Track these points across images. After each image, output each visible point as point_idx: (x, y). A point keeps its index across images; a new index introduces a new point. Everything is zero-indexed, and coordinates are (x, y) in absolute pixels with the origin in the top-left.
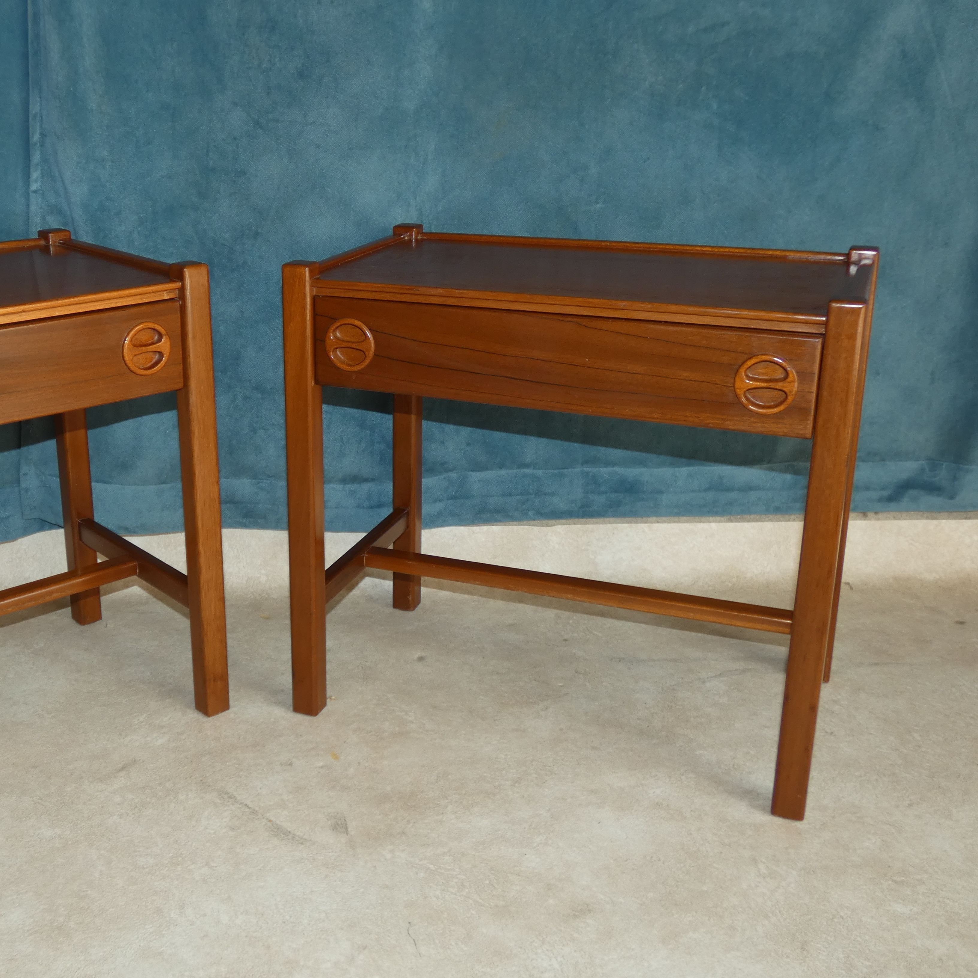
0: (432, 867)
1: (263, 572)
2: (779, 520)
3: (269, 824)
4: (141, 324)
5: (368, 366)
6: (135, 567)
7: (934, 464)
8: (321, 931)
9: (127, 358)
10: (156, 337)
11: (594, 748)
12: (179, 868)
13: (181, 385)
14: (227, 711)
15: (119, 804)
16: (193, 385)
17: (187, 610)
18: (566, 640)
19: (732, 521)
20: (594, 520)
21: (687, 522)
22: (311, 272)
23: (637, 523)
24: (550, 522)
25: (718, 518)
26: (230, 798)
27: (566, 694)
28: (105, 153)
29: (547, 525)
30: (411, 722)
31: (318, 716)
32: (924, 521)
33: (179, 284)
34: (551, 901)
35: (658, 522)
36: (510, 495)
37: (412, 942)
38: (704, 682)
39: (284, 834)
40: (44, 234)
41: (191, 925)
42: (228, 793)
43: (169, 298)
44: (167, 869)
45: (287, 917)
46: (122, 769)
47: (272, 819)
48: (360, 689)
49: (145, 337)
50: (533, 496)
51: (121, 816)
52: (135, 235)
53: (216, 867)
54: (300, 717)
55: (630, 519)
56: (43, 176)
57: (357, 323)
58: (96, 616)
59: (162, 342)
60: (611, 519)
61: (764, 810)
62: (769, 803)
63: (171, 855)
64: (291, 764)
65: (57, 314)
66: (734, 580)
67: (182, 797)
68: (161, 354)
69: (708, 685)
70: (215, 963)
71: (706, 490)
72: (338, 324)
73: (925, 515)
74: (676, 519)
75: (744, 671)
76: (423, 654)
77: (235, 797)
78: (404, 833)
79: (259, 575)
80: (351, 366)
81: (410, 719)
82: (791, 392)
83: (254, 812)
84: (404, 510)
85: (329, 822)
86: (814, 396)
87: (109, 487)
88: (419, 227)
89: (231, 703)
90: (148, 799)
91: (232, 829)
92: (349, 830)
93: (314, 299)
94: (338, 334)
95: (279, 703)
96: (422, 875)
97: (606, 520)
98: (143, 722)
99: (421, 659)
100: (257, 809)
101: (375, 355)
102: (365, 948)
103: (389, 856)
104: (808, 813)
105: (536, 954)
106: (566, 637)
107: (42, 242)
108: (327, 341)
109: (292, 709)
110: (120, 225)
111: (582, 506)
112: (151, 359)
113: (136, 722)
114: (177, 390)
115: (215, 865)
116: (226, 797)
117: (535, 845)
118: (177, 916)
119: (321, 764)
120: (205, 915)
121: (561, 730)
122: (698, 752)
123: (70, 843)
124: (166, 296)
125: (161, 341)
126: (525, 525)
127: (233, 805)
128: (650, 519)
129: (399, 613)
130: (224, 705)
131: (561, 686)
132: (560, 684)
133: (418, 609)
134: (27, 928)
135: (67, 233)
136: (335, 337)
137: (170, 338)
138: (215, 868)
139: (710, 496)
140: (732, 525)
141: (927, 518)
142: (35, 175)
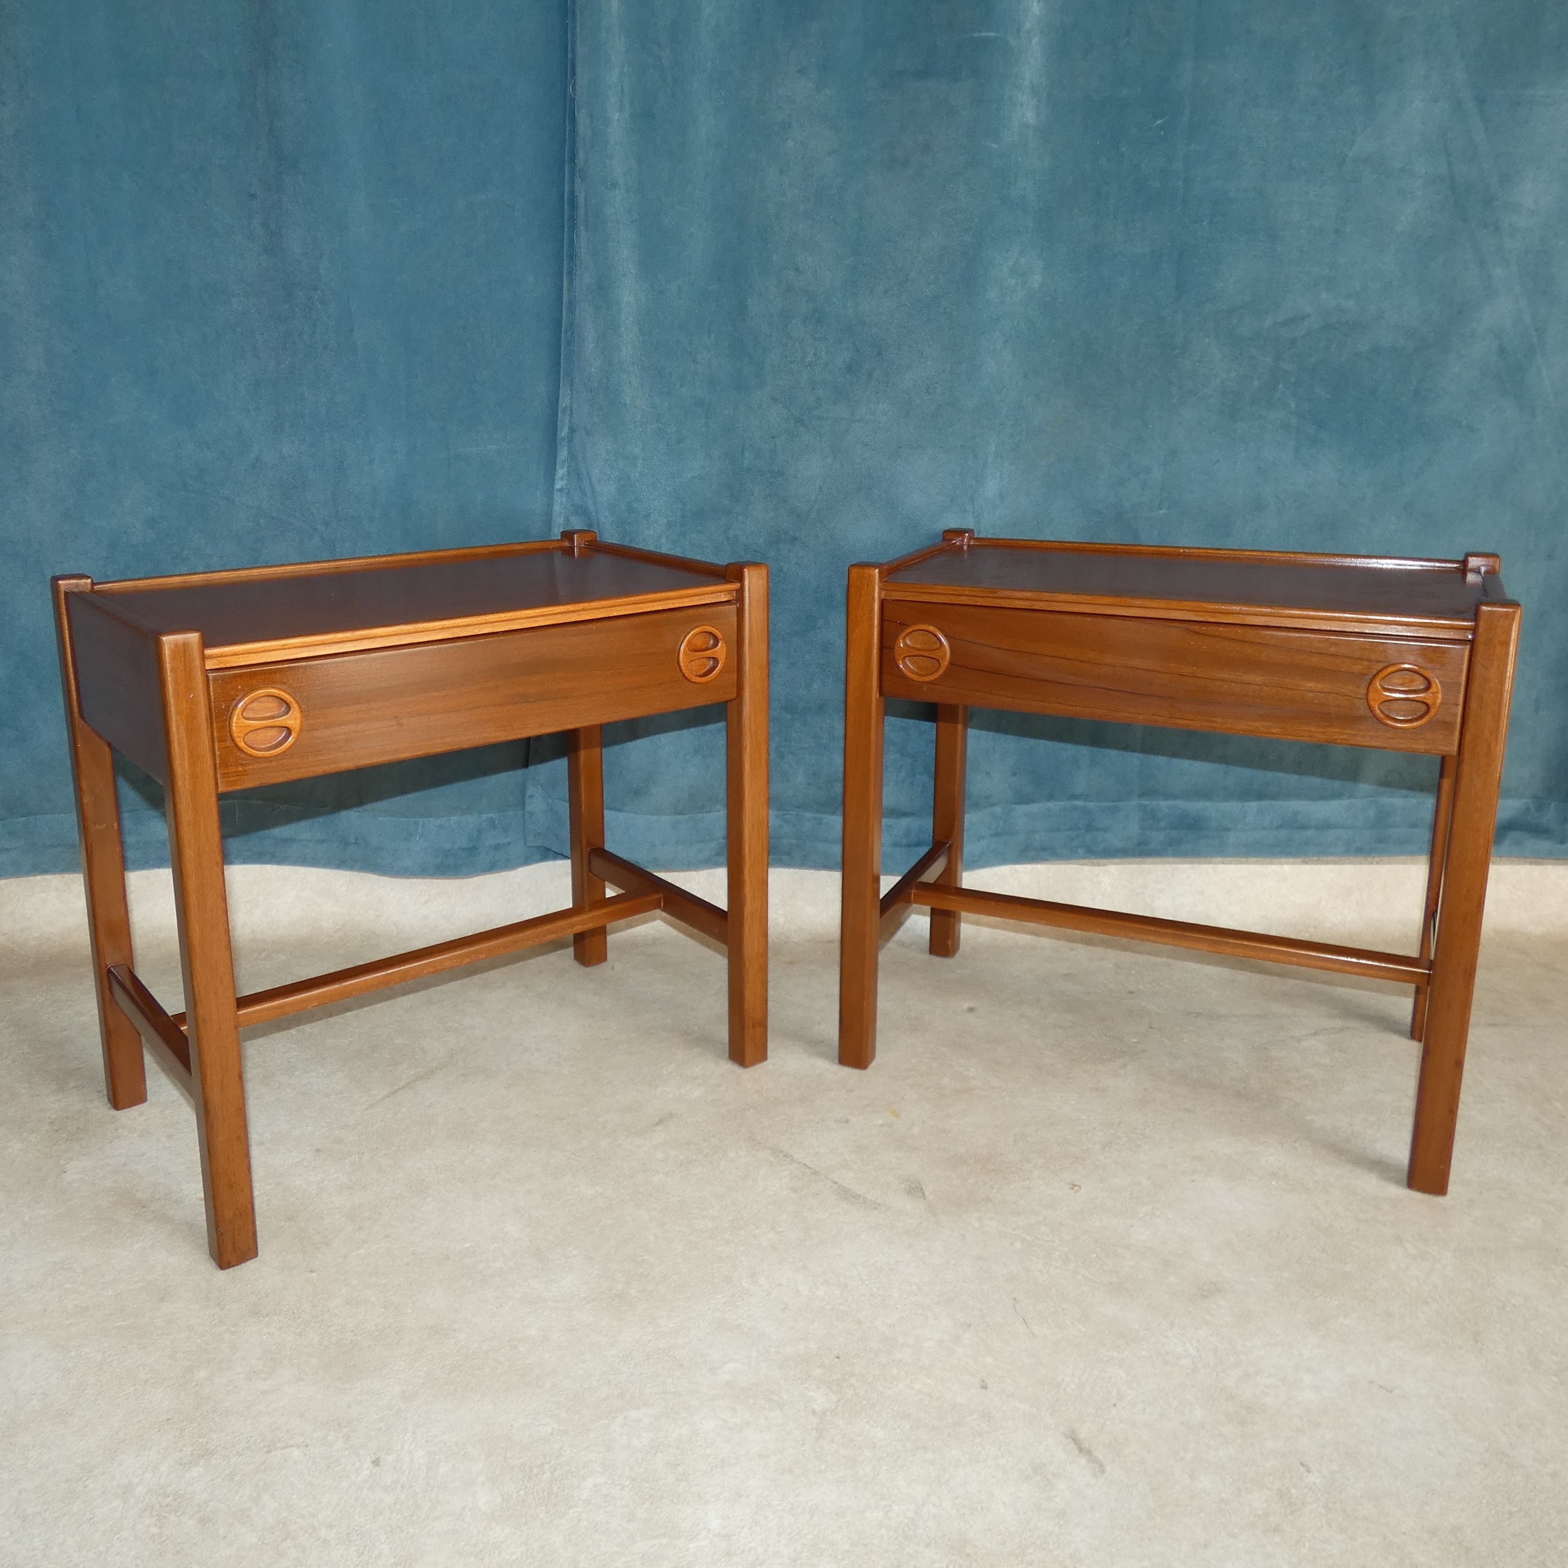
0: (1028, 1237)
1: (780, 912)
2: (1361, 863)
3: (835, 1186)
4: (698, 626)
5: (941, 676)
6: (659, 899)
7: (1540, 803)
8: (916, 1305)
9: (682, 665)
10: (712, 642)
11: (1187, 1110)
12: (742, 1232)
13: (734, 696)
14: (765, 1063)
15: (663, 1161)
16: (747, 695)
17: (724, 947)
18: (1131, 992)
19: (1307, 863)
20: (1151, 860)
21: (1256, 863)
22: (880, 573)
23: (1199, 863)
24: (1101, 861)
25: (1291, 860)
26: (786, 1156)
27: (1144, 1051)
28: (637, 451)
29: (1098, 865)
30: (973, 1078)
31: (867, 1070)
32: (1528, 867)
33: (737, 585)
34: (1172, 1279)
35: (1223, 863)
36: (1058, 830)
37: (1022, 1320)
38: (1299, 1041)
39: (853, 1197)
40: (568, 535)
41: (767, 1295)
42: (782, 1152)
43: (726, 600)
44: (729, 1233)
45: (875, 1290)
46: (660, 1122)
47: (836, 1180)
48: (909, 1041)
49: (699, 642)
50: (1083, 832)
51: (667, 1174)
53: (784, 1232)
54: (847, 1071)
55: (1191, 860)
56: (569, 473)
57: (931, 628)
58: (602, 958)
59: (718, 647)
60: (1171, 859)
61: (1397, 1182)
62: (1404, 1176)
63: (731, 1218)
64: (847, 1121)
65: (615, 614)
66: (1312, 930)
67: (732, 1155)
68: (716, 660)
69: (1305, 1044)
70: (802, 1338)
71: (1280, 827)
72: (910, 630)
73: (1528, 860)
74: (1244, 860)
75: (1342, 1030)
76: (972, 1005)
77: (791, 1156)
78: (988, 1200)
79: (776, 916)
80: (921, 675)
81: (972, 1075)
82: (1434, 704)
83: (815, 1173)
84: (945, 843)
85: (903, 1186)
86: (1460, 709)
87: (621, 815)
88: (971, 531)
89: (769, 1054)
90: (694, 1157)
91: (795, 1191)
92: (926, 1194)
93: (882, 603)
94: (908, 642)
95: (823, 1055)
96: (1018, 1245)
97: (1165, 859)
98: (672, 1072)
99: (971, 1010)
100: (818, 1169)
101: (951, 663)
102: (969, 1325)
103: (977, 1225)
104: (1451, 1188)
105: (1166, 1337)
106: (1131, 988)
107: (567, 544)
108: (897, 649)
109: (837, 1060)
110: (648, 528)
111: (1139, 844)
112: (705, 666)
113: (665, 1073)
114: (727, 701)
115: (781, 1230)
116: (781, 1156)
117: (1141, 1215)
118: (749, 1286)
119: (881, 1122)
120: (781, 1285)
121: (1146, 1090)
122: (1308, 1118)
123: (614, 1202)
124: (724, 598)
125: (717, 645)
126: (1074, 864)
127: (790, 1164)
128: (1214, 860)
129: (936, 959)
130: (762, 1056)
131: (1137, 1042)
132: (1135, 1040)
133: (958, 955)
134: (583, 1296)
135: (593, 534)
136: (905, 644)
137: (726, 642)
138: (782, 1234)
139: (1283, 834)
140: (1307, 868)
141: (1531, 863)
142: (561, 472)
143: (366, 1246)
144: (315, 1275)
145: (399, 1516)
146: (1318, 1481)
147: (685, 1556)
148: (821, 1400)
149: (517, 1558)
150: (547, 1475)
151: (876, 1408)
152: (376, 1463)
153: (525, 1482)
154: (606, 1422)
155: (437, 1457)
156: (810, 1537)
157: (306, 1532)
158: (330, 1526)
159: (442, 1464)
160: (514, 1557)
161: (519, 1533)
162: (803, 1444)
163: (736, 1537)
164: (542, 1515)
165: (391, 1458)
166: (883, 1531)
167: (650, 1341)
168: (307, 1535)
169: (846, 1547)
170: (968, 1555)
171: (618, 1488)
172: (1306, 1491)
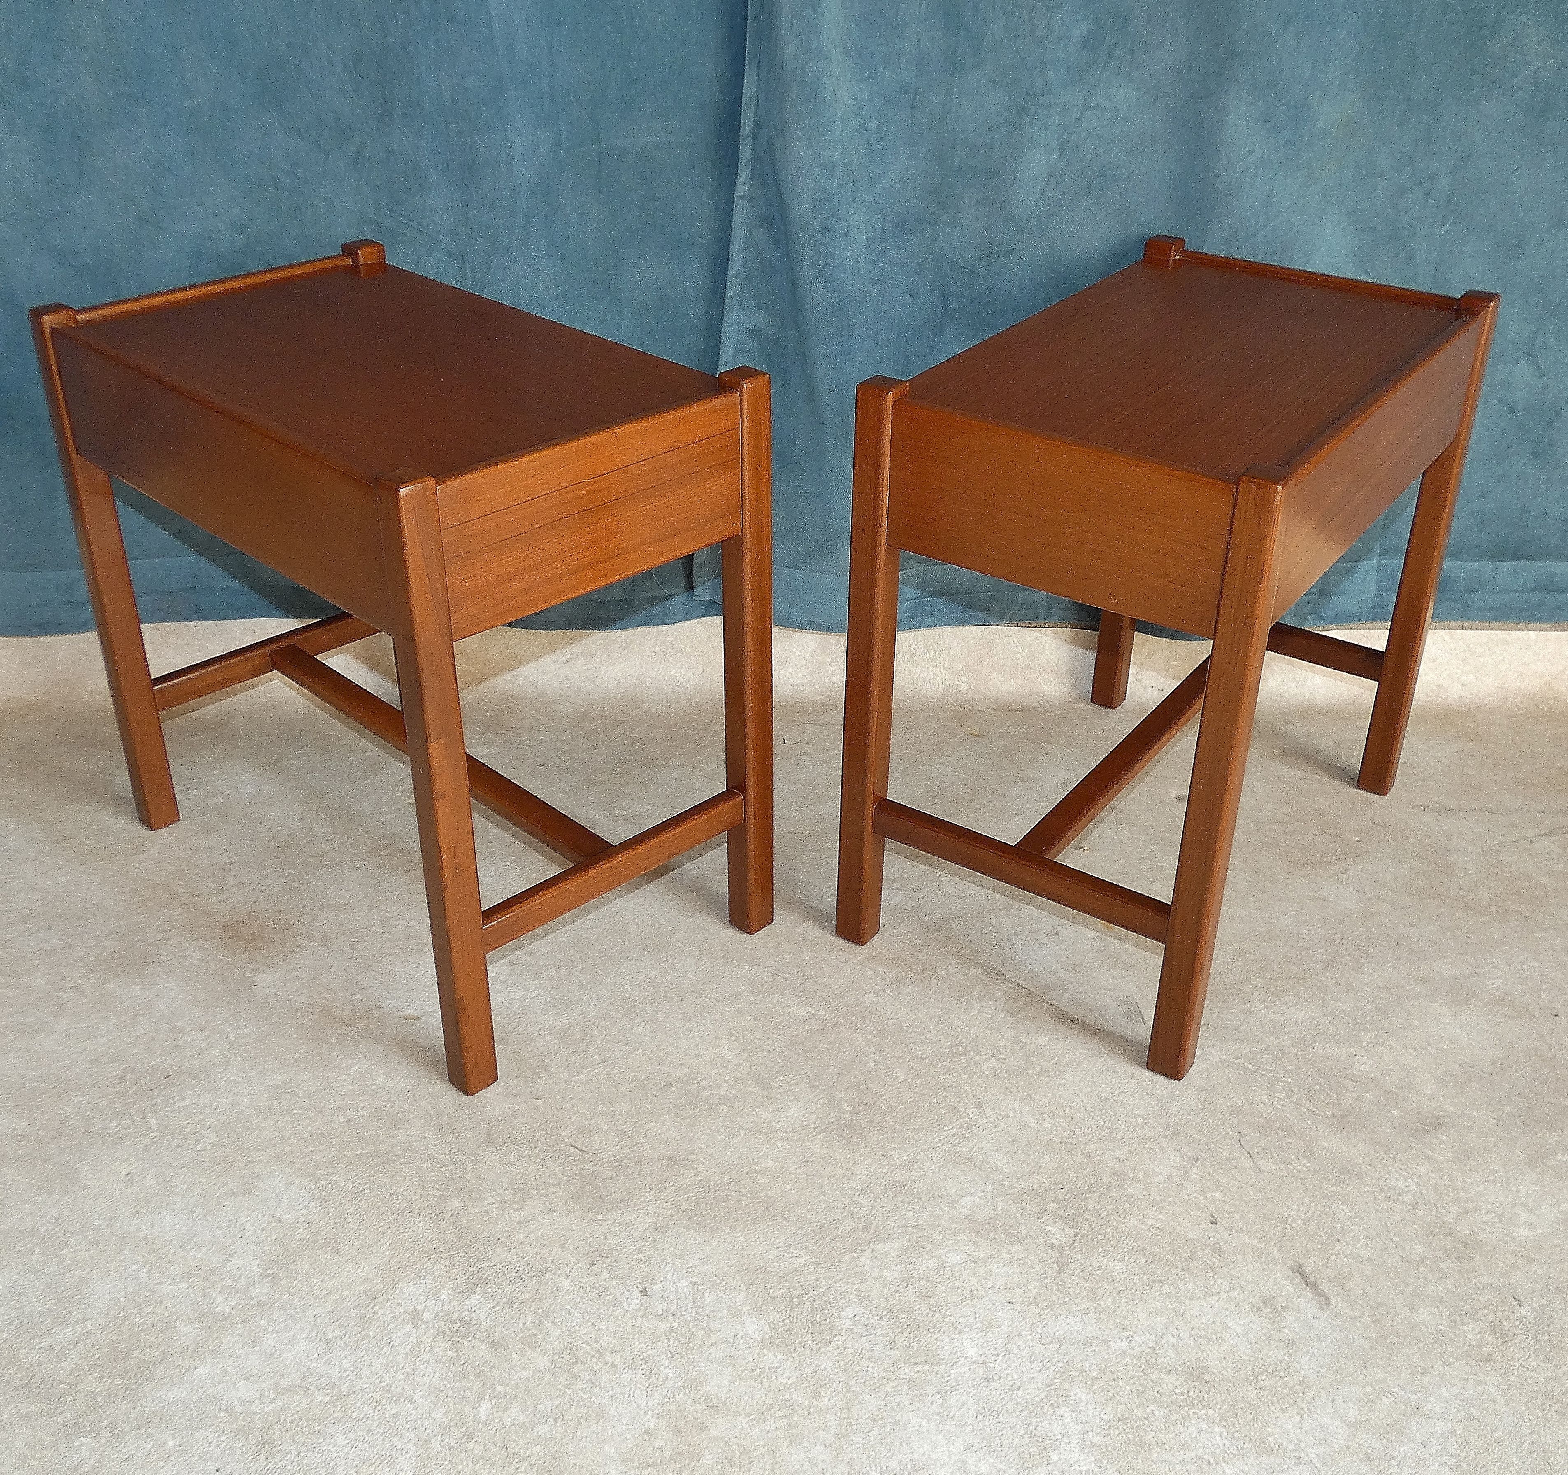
0: (1250, 1067)
3: (1052, 1009)
8: (1143, 1138)
12: (963, 1059)
15: (871, 979)
26: (998, 974)
27: (1366, 853)
28: (836, 156)
34: (1395, 1112)
37: (1247, 1154)
38: (1531, 842)
39: (1072, 1021)
41: (995, 1127)
42: (994, 969)
44: (949, 1060)
47: (1054, 1002)
48: (1115, 837)
50: (1315, 596)
51: (877, 993)
52: (862, 262)
53: (1004, 1059)
56: (754, 179)
63: (949, 1043)
64: (1057, 934)
67: (942, 972)
69: (1537, 845)
70: (1034, 1172)
71: (1532, 590)
77: (1003, 974)
83: (1030, 993)
85: (1121, 1009)
90: (904, 974)
91: (1011, 1013)
92: (1146, 1019)
96: (1241, 1076)
100: (1033, 989)
102: (1196, 1160)
105: (1389, 1173)
115: (1002, 1057)
116: (993, 973)
117: (1364, 1043)
118: (976, 1117)
120: (1007, 1116)
121: (1369, 899)
123: (829, 1025)
127: (1003, 983)
131: (1358, 842)
132: (1357, 839)
134: (812, 1126)
138: (1003, 1061)
139: (1535, 598)
142: (743, 176)
143: (585, 1071)
144: (540, 1102)
145: (677, 1342)
146: (1529, 1314)
147: (948, 1381)
148: (1059, 1234)
149: (794, 1382)
150: (808, 1305)
151: (1112, 1243)
152: (644, 1292)
153: (788, 1312)
154: (856, 1255)
155: (700, 1288)
156: (1060, 1364)
157: (593, 1356)
158: (615, 1352)
159: (707, 1294)
160: (790, 1382)
161: (791, 1359)
162: (1045, 1278)
163: (992, 1365)
164: (809, 1343)
165: (657, 1288)
166: (1127, 1359)
167: (885, 1174)
168: (594, 1360)
169: (1095, 1374)
170: (1206, 1382)
171: (876, 1318)
172: (1517, 1323)
